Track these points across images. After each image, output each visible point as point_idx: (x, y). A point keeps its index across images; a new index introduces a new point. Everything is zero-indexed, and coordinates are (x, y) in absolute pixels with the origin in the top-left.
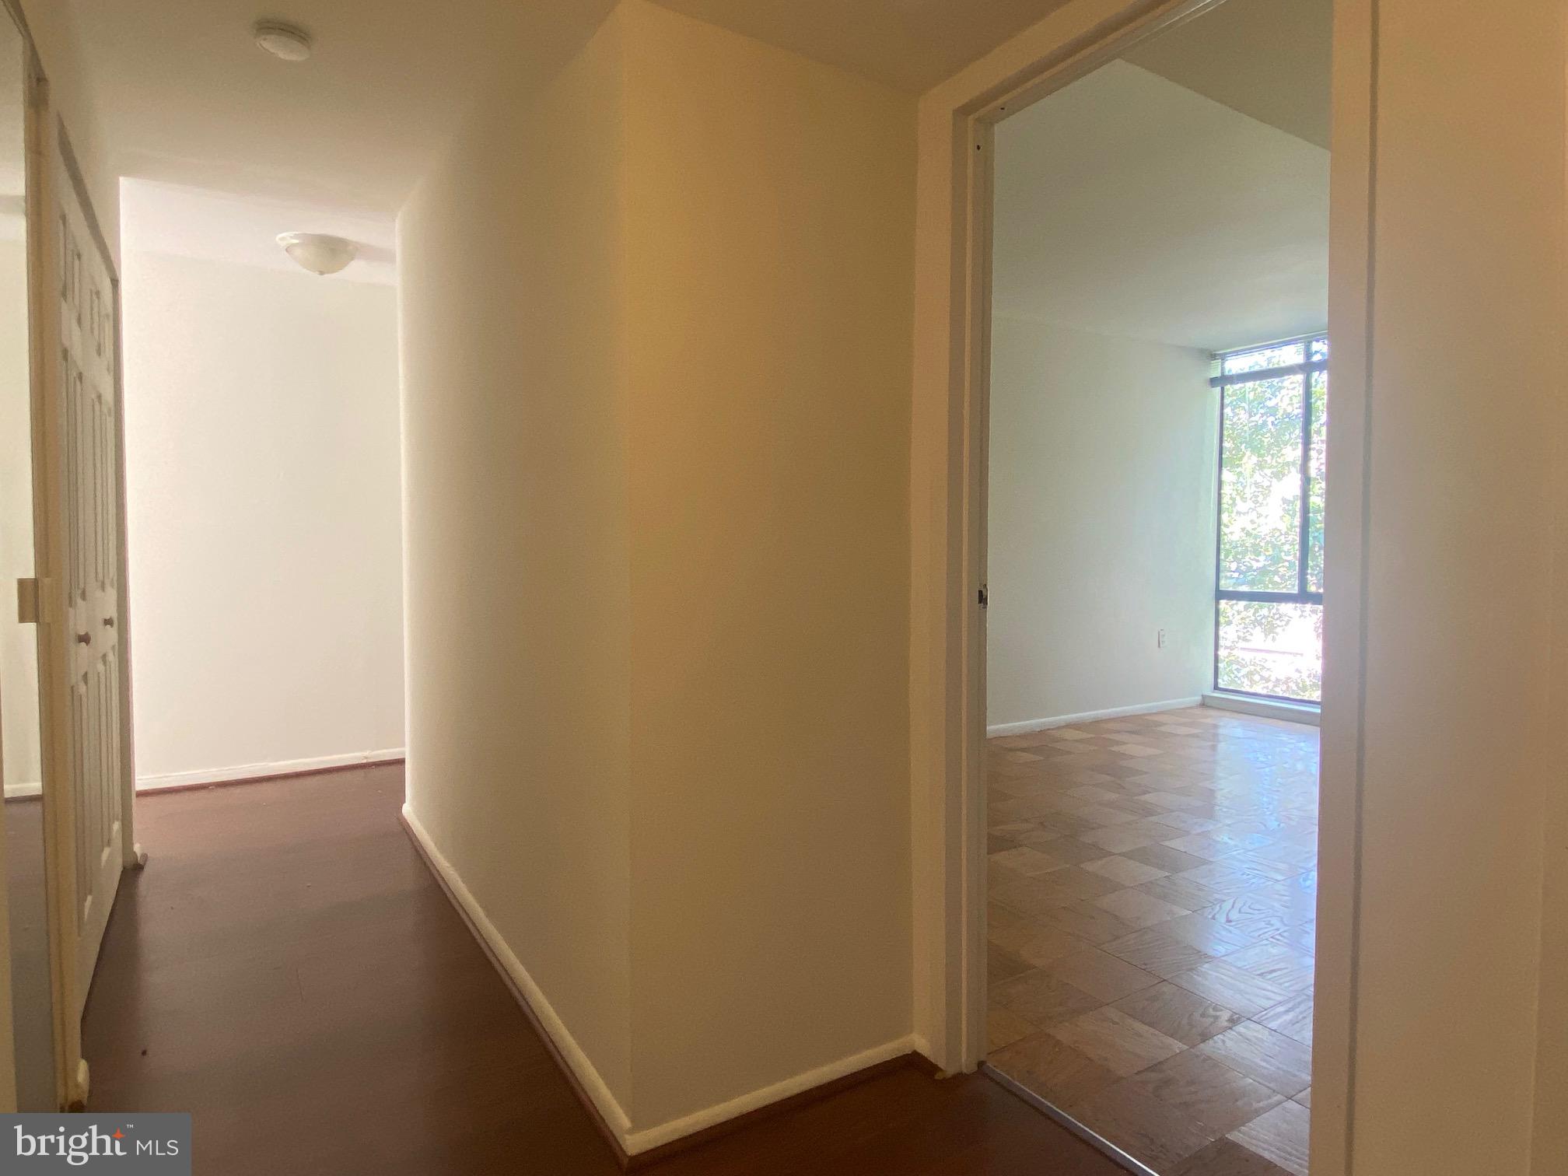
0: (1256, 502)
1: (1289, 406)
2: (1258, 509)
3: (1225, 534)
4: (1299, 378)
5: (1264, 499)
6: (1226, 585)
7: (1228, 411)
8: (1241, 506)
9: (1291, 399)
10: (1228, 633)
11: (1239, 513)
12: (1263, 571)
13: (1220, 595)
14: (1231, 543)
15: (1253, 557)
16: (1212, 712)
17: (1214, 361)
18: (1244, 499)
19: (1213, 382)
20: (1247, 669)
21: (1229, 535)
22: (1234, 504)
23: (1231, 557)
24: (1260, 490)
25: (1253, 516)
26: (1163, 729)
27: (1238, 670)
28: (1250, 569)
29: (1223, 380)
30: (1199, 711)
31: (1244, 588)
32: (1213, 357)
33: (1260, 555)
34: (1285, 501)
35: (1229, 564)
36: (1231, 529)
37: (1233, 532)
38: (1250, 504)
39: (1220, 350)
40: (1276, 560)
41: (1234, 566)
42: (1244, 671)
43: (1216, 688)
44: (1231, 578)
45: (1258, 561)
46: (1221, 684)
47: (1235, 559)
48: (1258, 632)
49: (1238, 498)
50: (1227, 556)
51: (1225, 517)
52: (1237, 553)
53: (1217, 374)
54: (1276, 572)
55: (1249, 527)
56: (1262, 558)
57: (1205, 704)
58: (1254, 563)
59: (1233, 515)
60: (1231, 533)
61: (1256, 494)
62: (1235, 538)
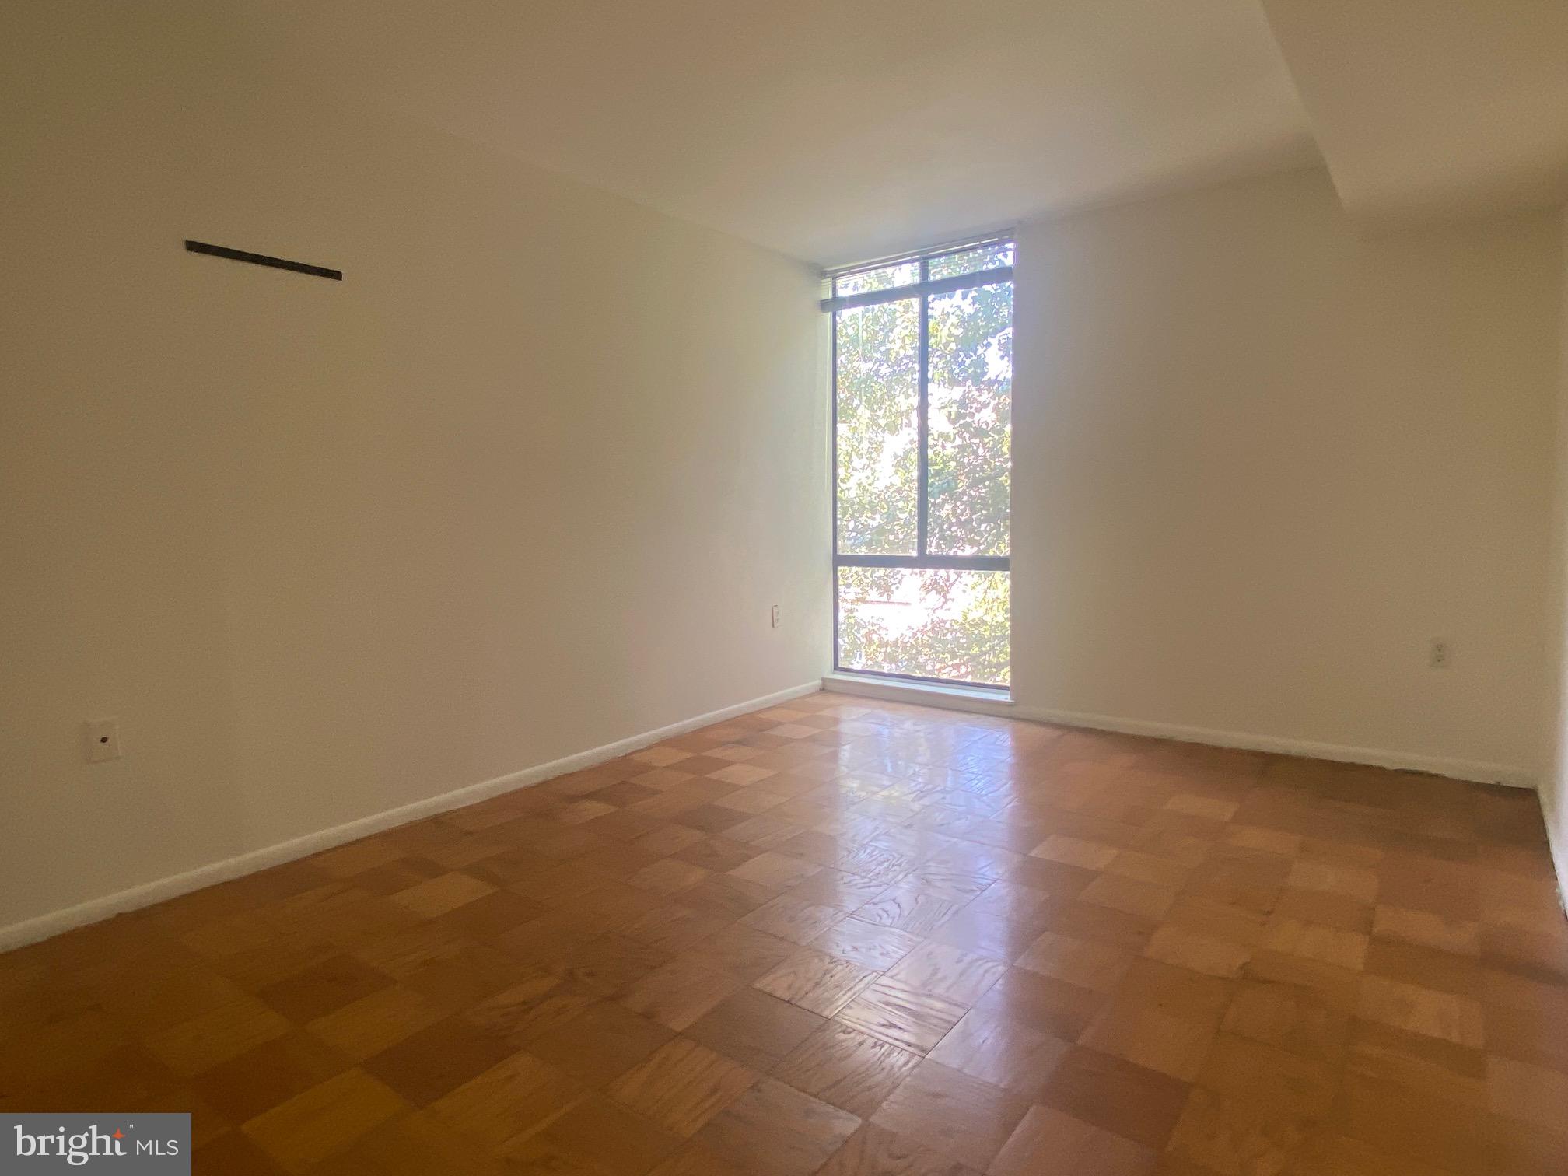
0: (869, 459)
1: (901, 350)
2: (872, 466)
3: (842, 490)
4: (915, 302)
5: (878, 455)
6: (845, 548)
7: (841, 359)
8: (857, 463)
9: (903, 341)
10: (848, 594)
11: (854, 469)
12: (880, 530)
13: (839, 560)
14: (847, 501)
15: (869, 515)
16: (833, 700)
17: (825, 280)
18: (860, 456)
19: (824, 305)
20: (866, 630)
21: (846, 491)
22: (850, 461)
23: (848, 516)
24: (874, 446)
25: (868, 472)
26: (776, 732)
27: (858, 631)
28: (867, 527)
29: (834, 304)
30: (819, 699)
31: (863, 551)
32: (823, 274)
33: (876, 513)
34: (896, 456)
35: (847, 523)
36: (848, 485)
37: (850, 489)
38: (865, 461)
39: (831, 266)
40: (891, 518)
41: (851, 525)
42: (863, 631)
43: (836, 668)
44: (849, 539)
45: (874, 519)
46: (841, 664)
47: (853, 516)
48: (874, 595)
49: (853, 454)
50: (844, 515)
51: (841, 472)
52: (855, 511)
53: (828, 295)
54: (892, 531)
55: (865, 483)
56: (878, 516)
57: (825, 688)
58: (870, 521)
59: (850, 470)
60: (848, 489)
61: (870, 450)
62: (852, 494)
